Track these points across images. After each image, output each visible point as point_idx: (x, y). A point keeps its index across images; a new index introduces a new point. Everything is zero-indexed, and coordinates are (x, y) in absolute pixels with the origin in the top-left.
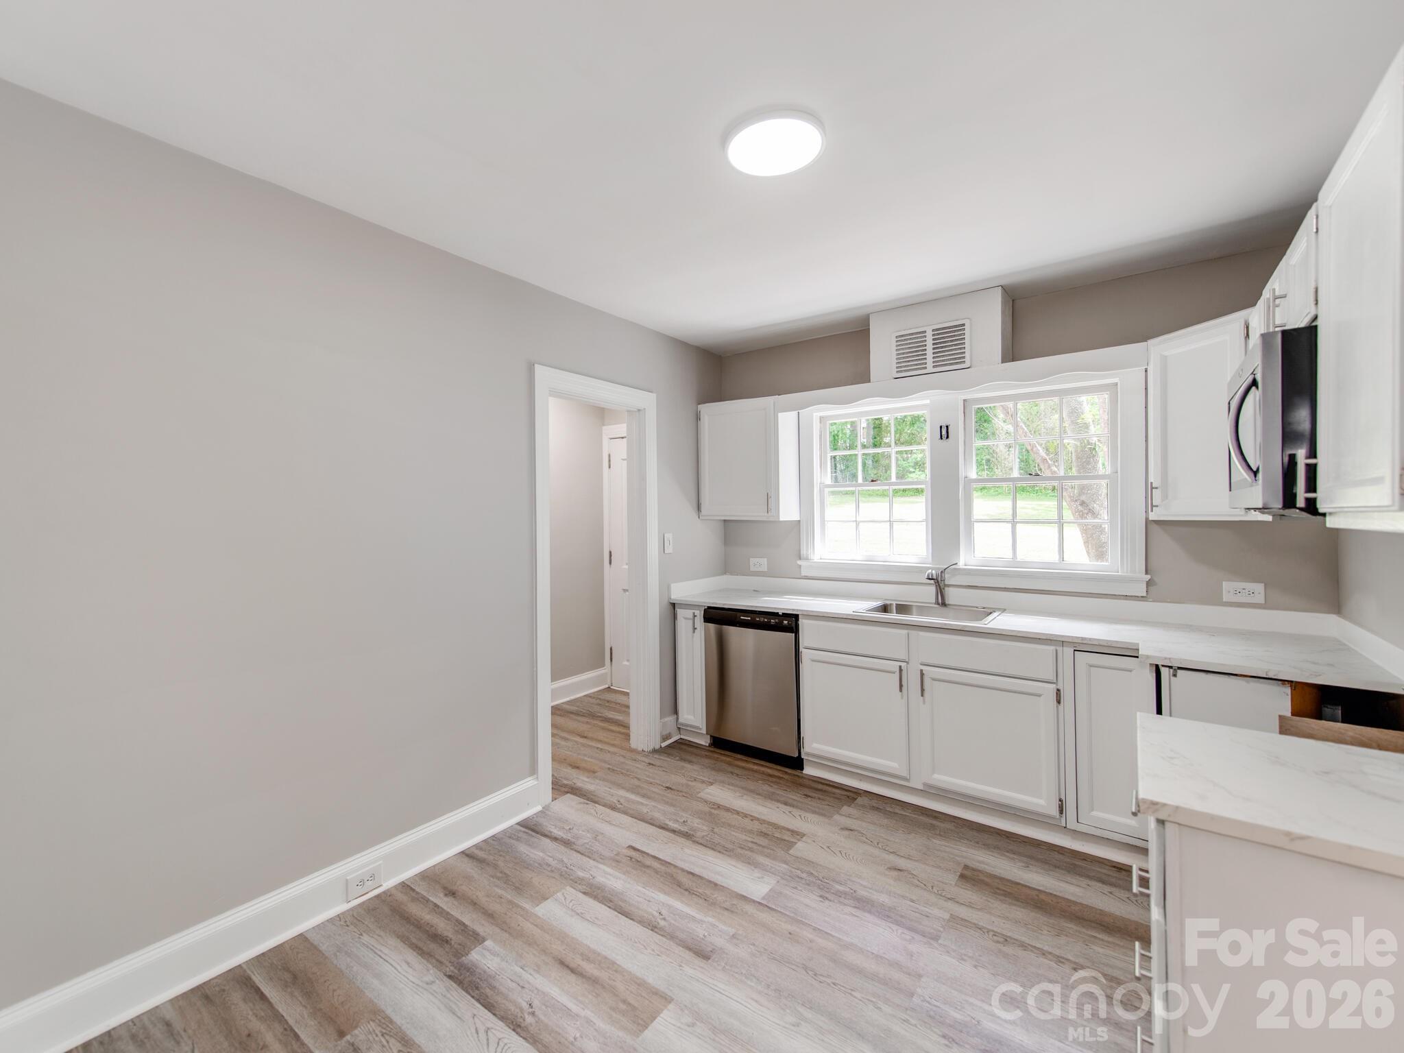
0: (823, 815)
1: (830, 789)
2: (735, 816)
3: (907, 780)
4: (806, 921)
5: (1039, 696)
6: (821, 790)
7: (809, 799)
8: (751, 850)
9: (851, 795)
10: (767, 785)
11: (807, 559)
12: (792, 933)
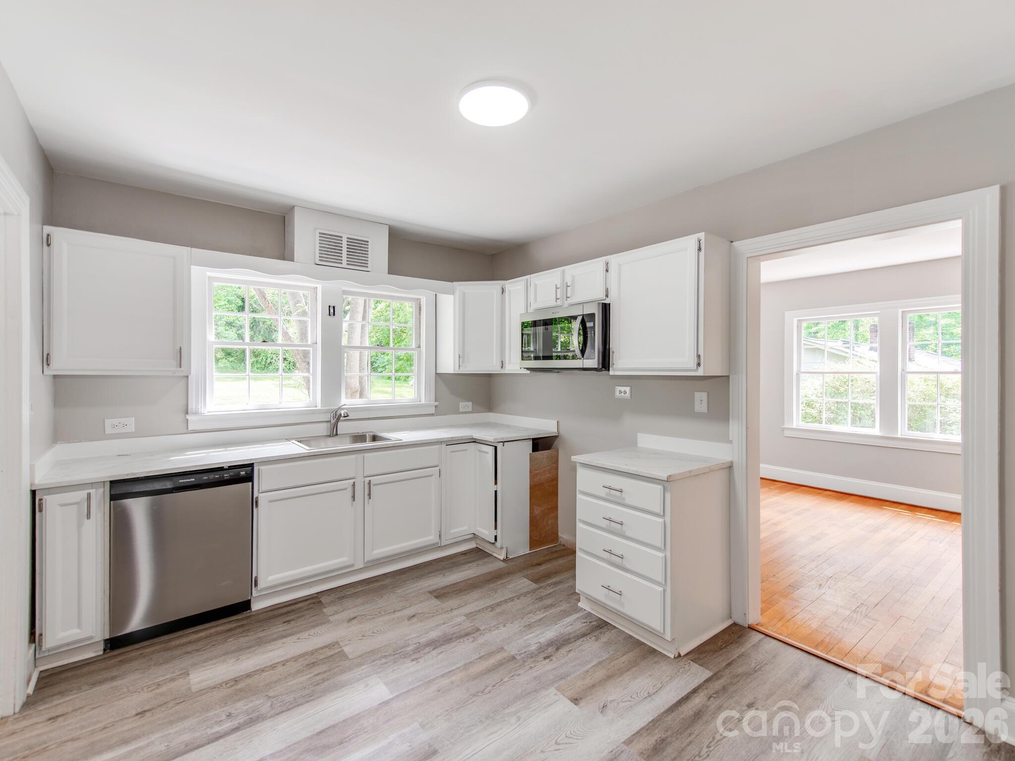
0: (322, 624)
1: (293, 607)
2: (264, 674)
3: (352, 565)
4: (432, 678)
5: (432, 476)
6: (288, 612)
7: (292, 622)
8: (324, 680)
9: (315, 602)
10: (242, 638)
11: (196, 413)
12: (439, 689)
